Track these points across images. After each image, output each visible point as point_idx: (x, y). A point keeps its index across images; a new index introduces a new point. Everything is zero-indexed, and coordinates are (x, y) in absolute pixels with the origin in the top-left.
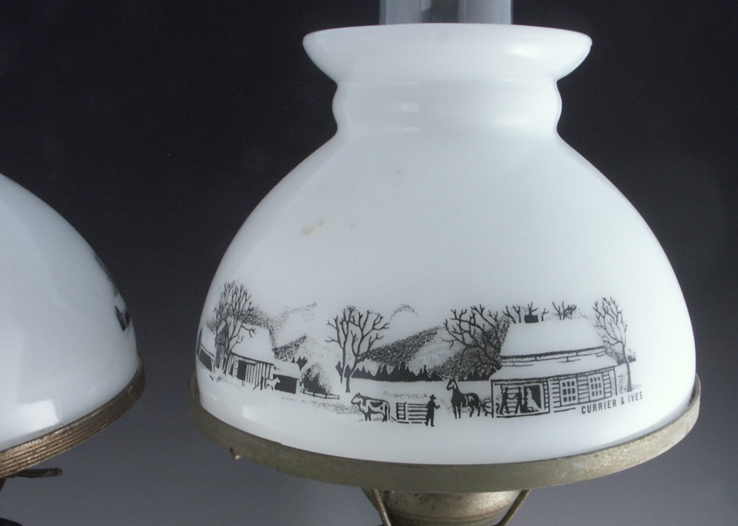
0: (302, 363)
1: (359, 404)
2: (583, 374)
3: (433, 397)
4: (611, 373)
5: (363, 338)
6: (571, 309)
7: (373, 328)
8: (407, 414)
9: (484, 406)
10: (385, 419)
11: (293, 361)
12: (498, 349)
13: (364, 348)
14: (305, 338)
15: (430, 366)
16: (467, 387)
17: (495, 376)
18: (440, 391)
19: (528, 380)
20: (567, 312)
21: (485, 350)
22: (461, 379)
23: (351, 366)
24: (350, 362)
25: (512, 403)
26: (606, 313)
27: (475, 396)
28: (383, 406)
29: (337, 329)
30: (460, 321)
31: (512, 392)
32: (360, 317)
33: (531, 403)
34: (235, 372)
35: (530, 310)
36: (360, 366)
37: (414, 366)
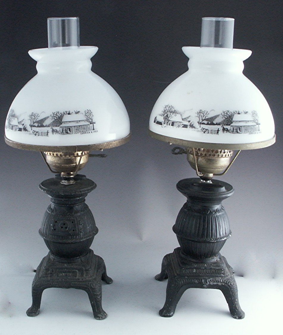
0: (189, 121)
1: (202, 130)
2: (249, 126)
3: (218, 129)
4: (255, 127)
5: (204, 116)
6: (247, 112)
7: (206, 114)
8: (213, 132)
9: (229, 131)
10: (208, 133)
11: (187, 121)
12: (232, 119)
13: (204, 118)
14: (190, 116)
15: (218, 122)
16: (225, 127)
17: (231, 125)
18: (220, 127)
19: (238, 126)
20: (246, 113)
21: (229, 119)
22: (225, 125)
23: (201, 122)
24: (201, 121)
25: (235, 131)
26: (254, 113)
27: (227, 129)
28: (208, 130)
29: (198, 114)
30: (224, 113)
31: (235, 128)
32: (203, 112)
33: (239, 131)
34: (171, 124)
35: (239, 112)
36: (203, 122)
37: (215, 122)
